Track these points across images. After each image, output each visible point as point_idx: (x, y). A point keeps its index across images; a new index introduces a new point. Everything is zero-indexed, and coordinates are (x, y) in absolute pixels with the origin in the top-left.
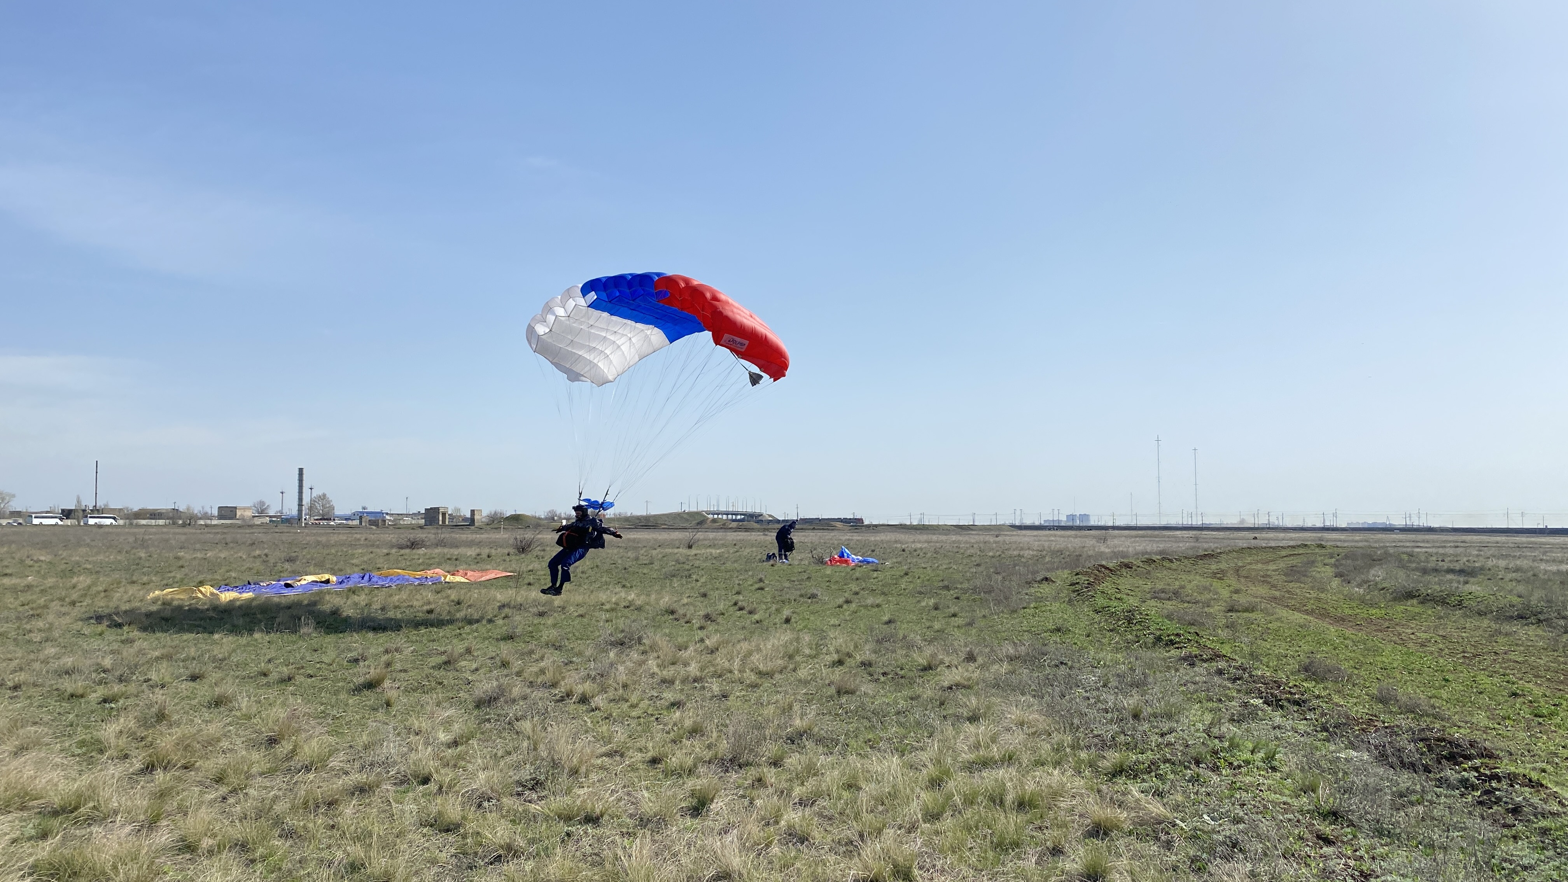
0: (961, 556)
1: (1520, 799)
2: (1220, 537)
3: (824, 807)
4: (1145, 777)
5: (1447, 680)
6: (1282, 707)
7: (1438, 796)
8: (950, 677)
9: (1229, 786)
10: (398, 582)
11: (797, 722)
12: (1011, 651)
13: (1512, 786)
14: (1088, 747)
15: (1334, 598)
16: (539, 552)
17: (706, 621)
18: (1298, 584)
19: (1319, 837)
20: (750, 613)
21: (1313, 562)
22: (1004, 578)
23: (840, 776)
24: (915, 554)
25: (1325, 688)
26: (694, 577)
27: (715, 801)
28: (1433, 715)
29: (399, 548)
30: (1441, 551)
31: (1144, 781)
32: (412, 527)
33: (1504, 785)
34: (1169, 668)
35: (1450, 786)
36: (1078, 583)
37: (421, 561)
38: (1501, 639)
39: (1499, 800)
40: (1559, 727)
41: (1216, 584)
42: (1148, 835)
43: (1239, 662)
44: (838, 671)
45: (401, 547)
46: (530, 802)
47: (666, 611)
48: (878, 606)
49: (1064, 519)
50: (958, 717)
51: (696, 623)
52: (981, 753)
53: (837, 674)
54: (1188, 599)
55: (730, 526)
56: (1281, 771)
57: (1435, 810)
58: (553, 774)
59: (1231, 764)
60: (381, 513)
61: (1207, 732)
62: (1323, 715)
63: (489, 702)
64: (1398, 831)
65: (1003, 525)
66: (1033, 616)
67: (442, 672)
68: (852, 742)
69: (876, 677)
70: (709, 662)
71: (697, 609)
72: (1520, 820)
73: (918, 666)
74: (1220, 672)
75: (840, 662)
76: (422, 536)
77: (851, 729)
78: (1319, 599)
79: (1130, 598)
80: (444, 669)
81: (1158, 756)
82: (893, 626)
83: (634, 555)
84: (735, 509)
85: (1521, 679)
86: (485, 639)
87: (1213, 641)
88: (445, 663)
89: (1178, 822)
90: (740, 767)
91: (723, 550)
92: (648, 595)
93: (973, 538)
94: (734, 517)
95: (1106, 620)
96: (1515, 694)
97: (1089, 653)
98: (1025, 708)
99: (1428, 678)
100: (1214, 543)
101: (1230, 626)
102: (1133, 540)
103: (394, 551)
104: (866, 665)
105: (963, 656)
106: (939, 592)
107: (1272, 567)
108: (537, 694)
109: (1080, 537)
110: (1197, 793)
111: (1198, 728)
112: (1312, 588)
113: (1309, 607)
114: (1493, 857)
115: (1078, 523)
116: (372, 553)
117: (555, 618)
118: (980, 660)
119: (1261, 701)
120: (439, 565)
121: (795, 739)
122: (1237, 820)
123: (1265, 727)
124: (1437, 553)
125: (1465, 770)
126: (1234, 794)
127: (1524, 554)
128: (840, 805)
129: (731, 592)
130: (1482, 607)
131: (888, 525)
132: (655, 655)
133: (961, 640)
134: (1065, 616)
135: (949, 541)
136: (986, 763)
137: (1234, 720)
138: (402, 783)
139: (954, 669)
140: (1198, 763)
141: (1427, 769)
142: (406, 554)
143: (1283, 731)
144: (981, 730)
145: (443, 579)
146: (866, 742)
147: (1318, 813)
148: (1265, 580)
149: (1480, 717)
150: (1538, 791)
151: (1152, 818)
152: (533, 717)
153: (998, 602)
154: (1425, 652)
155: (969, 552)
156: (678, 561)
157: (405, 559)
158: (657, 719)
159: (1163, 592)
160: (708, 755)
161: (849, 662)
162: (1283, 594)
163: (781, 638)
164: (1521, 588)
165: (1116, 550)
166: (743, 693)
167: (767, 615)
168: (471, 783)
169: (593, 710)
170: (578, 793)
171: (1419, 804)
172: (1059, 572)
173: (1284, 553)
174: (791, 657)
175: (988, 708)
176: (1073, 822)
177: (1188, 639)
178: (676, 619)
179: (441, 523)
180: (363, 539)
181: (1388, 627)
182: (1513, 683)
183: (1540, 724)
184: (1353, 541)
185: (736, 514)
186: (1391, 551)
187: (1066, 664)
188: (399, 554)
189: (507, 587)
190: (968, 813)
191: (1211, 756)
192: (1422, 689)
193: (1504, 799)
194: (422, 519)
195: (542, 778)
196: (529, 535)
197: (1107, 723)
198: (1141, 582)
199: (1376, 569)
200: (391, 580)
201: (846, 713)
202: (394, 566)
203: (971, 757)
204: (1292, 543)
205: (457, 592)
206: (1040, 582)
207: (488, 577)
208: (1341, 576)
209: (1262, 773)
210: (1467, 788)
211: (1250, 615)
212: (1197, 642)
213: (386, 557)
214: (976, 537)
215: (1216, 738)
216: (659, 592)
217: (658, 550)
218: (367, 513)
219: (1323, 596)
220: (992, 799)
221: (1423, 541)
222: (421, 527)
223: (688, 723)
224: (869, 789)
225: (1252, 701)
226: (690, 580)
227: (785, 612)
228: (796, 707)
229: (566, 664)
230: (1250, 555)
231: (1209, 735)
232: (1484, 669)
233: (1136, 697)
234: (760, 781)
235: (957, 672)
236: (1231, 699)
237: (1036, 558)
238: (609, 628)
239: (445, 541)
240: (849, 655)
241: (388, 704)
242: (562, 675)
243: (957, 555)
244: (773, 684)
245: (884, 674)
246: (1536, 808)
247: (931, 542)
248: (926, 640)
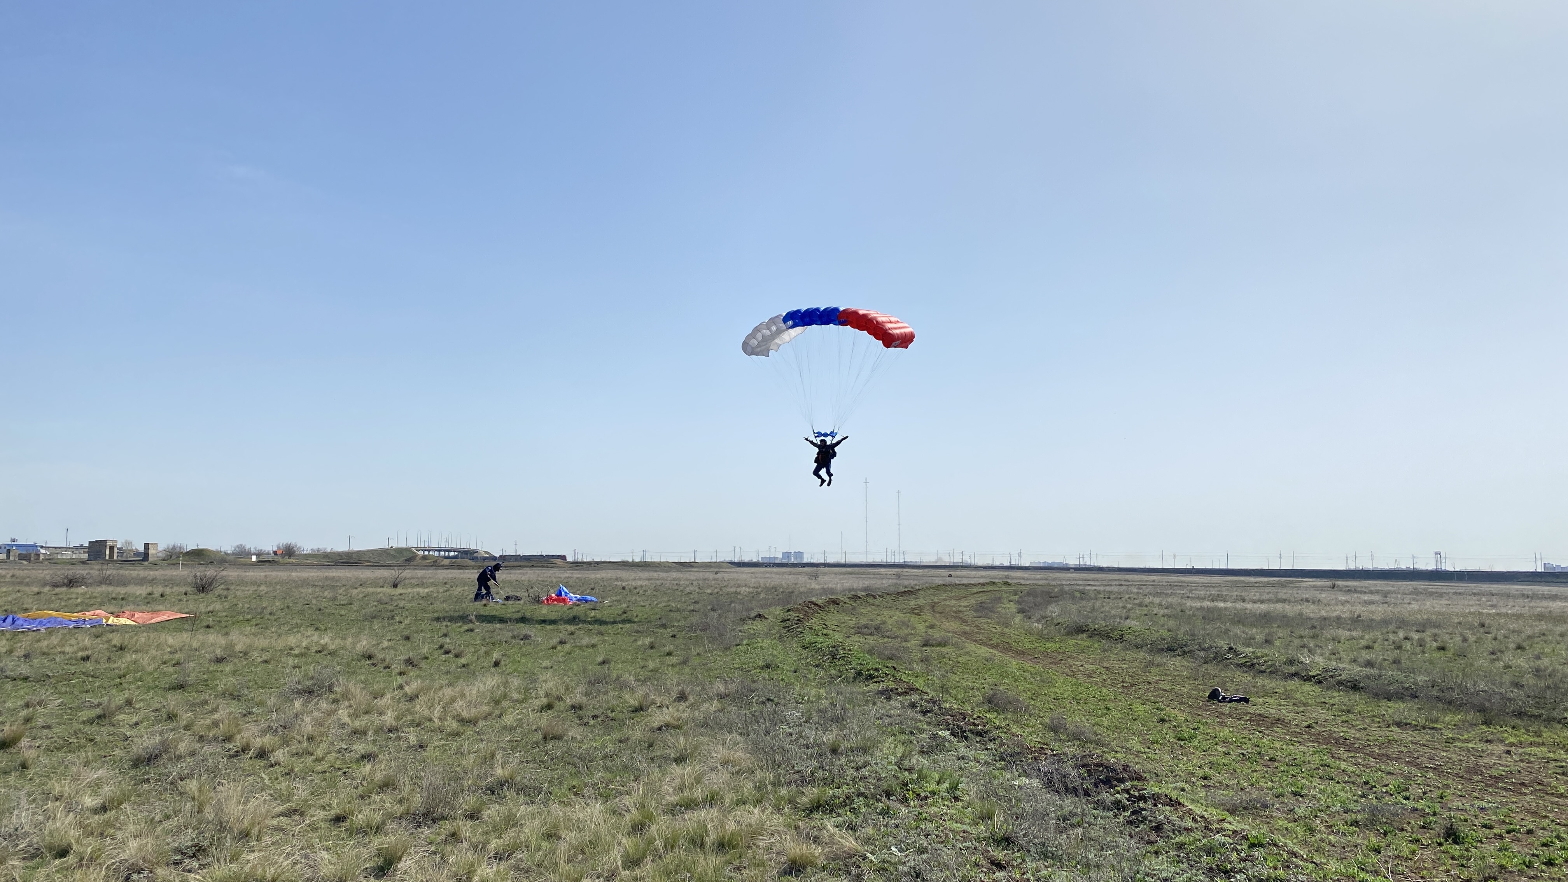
0: (680, 594)
1: (1162, 817)
2: (920, 574)
3: (521, 860)
4: (840, 811)
5: (1108, 709)
6: (966, 738)
7: (1096, 818)
8: (660, 717)
9: (915, 817)
10: (49, 625)
11: (499, 772)
12: (722, 689)
13: (1155, 805)
14: (789, 784)
15: (1016, 633)
16: (222, 592)
17: (406, 666)
18: (986, 620)
19: (993, 863)
20: (457, 656)
21: (1000, 598)
22: (719, 615)
23: (540, 825)
24: (635, 591)
25: (1005, 719)
26: (397, 619)
27: (404, 859)
28: (1095, 741)
29: (54, 586)
30: (1108, 588)
31: (839, 815)
32: (72, 562)
33: (1150, 804)
34: (867, 701)
35: (1106, 808)
36: (788, 620)
37: (79, 600)
38: (1154, 670)
39: (1145, 818)
40: (1197, 749)
41: (914, 619)
42: (840, 870)
43: (930, 696)
44: (547, 715)
45: (55, 585)
46: (189, 871)
47: (363, 656)
48: (593, 646)
49: (781, 556)
50: (665, 758)
51: (396, 668)
52: (686, 794)
53: (545, 720)
54: (888, 634)
55: (442, 563)
56: (963, 801)
57: (1093, 831)
58: (218, 839)
59: (918, 795)
60: (34, 546)
61: (899, 764)
62: (1002, 744)
63: (149, 760)
64: (1060, 853)
65: (722, 562)
66: (745, 653)
67: (95, 728)
68: (555, 789)
69: (585, 720)
70: (408, 710)
71: (398, 653)
72: (1161, 837)
73: (630, 707)
74: (913, 705)
75: (549, 707)
76: (83, 572)
77: (556, 776)
78: (1003, 634)
79: (836, 634)
80: (98, 723)
81: (853, 790)
82: (607, 666)
83: (331, 594)
84: (449, 546)
85: (1168, 706)
86: (149, 689)
87: (908, 675)
88: (99, 717)
89: (868, 855)
90: (434, 821)
91: (431, 589)
92: (344, 639)
93: (693, 575)
94: (447, 554)
95: (813, 656)
96: (1163, 720)
97: (794, 689)
98: (731, 747)
99: (1092, 707)
100: (914, 580)
101: (925, 660)
102: (842, 577)
103: (46, 589)
104: (576, 708)
105: (674, 695)
106: (656, 630)
107: (964, 603)
108: (207, 749)
109: (794, 574)
110: (886, 826)
111: (890, 760)
112: (998, 623)
113: (994, 642)
114: (1138, 873)
115: (793, 560)
116: (19, 591)
117: (235, 664)
118: (691, 699)
119: (948, 733)
120: (101, 605)
121: (495, 790)
122: (922, 851)
123: (951, 758)
124: (1104, 591)
125: (1118, 792)
126: (919, 825)
127: (1174, 592)
128: (538, 856)
129: (438, 634)
130: (1139, 641)
131: (610, 562)
132: (347, 703)
133: (673, 679)
134: (775, 652)
135: (669, 579)
136: (690, 805)
137: (923, 752)
138: (33, 857)
139: (665, 709)
140: (888, 795)
141: (1087, 794)
142: (61, 593)
143: (966, 761)
144: (687, 771)
145: (104, 621)
146: (570, 789)
147: (993, 839)
148: (957, 616)
149: (1135, 743)
150: (1177, 809)
151: (845, 852)
152: (200, 776)
153: (713, 640)
154: (1091, 683)
155: (687, 590)
156: (380, 602)
157: (59, 599)
158: (345, 773)
159: (866, 627)
160: (399, 809)
161: (559, 705)
162: (972, 628)
163: (490, 682)
164: (1171, 623)
165: (826, 587)
166: (443, 742)
167: (475, 658)
168: (118, 854)
169: (272, 766)
170: (248, 858)
171: (1079, 826)
172: (772, 609)
173: (975, 590)
174: (497, 702)
175: (696, 748)
176: (771, 860)
177: (886, 674)
178: (373, 664)
179: (107, 558)
180: (8, 576)
181: (1062, 660)
182: (1162, 710)
183: (1181, 746)
184: (1035, 579)
185: (449, 551)
186: (1067, 588)
187: (772, 700)
188: (54, 592)
189: (180, 630)
190: (668, 858)
191: (901, 788)
192: (1087, 717)
193: (1149, 818)
194: (85, 552)
195: (206, 843)
196: (210, 572)
197: (807, 758)
198: (846, 618)
199: (1053, 605)
200: (40, 623)
201: (552, 759)
202: (45, 607)
203: (674, 799)
204: (982, 581)
205: (121, 636)
206: (754, 619)
207: (159, 619)
208: (1023, 612)
209: (946, 803)
210: (1119, 809)
211: (943, 649)
212: (893, 676)
213: (36, 597)
214: (696, 574)
215: (906, 770)
216: (357, 635)
217: (359, 589)
218: (16, 545)
219: (1007, 630)
220: (693, 842)
221: (1093, 580)
222: (83, 562)
223: (379, 777)
224: (570, 837)
225: (940, 733)
226: (392, 621)
227: (494, 655)
228: (499, 756)
229: (245, 715)
230: (945, 592)
231: (899, 768)
232: (1139, 698)
233: (835, 732)
234: (454, 836)
235: (667, 711)
236: (921, 731)
237: (751, 595)
238: (298, 675)
239: (111, 578)
240: (559, 699)
241: (24, 766)
242: (239, 728)
243: (677, 592)
244: (476, 732)
245: (595, 717)
246: (1174, 825)
247: (651, 579)
248: (639, 680)
